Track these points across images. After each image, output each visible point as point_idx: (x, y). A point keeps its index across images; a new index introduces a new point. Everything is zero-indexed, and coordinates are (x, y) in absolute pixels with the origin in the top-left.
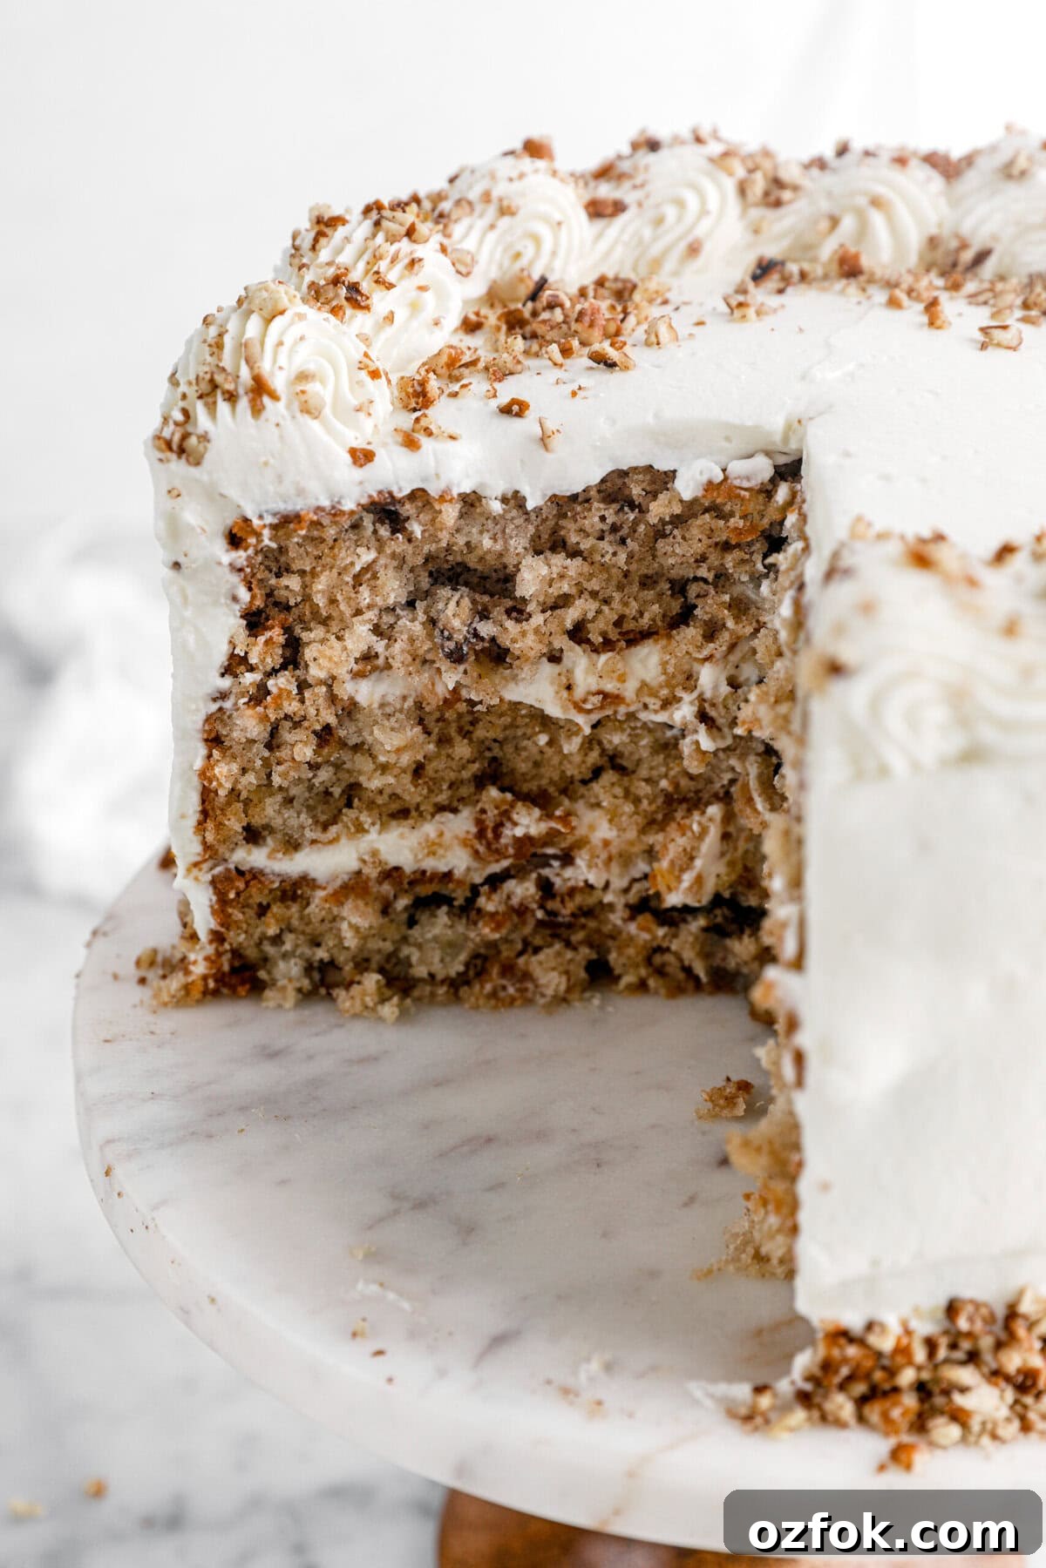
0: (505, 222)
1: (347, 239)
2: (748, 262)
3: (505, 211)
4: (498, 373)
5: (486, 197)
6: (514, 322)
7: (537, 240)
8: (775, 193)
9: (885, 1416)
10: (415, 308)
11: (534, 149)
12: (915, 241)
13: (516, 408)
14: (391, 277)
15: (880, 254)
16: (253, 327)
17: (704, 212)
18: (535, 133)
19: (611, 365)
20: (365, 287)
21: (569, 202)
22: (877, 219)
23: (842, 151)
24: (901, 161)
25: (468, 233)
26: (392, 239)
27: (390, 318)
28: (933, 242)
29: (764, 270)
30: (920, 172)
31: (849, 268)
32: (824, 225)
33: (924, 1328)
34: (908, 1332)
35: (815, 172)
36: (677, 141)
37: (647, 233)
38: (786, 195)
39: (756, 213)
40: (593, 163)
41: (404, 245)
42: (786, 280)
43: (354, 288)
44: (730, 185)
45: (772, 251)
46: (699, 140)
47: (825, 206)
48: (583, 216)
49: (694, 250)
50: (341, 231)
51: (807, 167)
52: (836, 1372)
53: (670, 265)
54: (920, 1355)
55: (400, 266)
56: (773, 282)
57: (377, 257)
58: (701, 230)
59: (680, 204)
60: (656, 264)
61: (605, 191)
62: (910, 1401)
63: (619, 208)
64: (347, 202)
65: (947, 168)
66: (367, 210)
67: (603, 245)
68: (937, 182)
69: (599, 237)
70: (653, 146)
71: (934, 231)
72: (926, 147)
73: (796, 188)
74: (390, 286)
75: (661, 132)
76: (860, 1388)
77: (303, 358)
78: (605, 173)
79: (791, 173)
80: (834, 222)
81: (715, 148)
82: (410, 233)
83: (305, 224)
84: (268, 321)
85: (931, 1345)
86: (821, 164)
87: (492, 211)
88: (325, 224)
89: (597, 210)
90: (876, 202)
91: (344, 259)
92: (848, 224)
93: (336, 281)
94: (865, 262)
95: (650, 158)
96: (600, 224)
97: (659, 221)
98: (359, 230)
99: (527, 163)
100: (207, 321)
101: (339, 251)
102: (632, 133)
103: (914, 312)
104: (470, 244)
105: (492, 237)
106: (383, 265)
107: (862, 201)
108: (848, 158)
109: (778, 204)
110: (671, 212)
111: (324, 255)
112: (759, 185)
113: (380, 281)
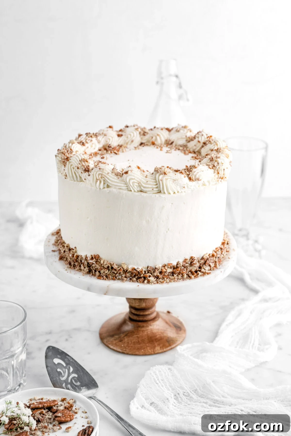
0: (105, 137)
1: (83, 137)
2: (139, 143)
3: (105, 135)
4: (102, 155)
5: (103, 133)
6: (105, 149)
7: (110, 139)
8: (144, 134)
9: (140, 281)
10: (92, 146)
11: (110, 127)
12: (163, 140)
13: (103, 158)
14: (88, 142)
15: (159, 142)
16: (70, 144)
17: (134, 136)
18: (111, 125)
19: (116, 154)
20: (85, 143)
21: (115, 134)
22: (158, 137)
23: (155, 127)
24: (162, 129)
25: (100, 138)
26: (89, 137)
27: (88, 147)
28: (166, 140)
29: (141, 144)
30: (165, 131)
31: (153, 144)
32: (151, 138)
33: (144, 270)
34: (142, 270)
35: (151, 131)
36: (131, 126)
37: (126, 139)
38: (146, 134)
39: (142, 136)
40: (119, 129)
41: (90, 138)
42: (145, 145)
43: (83, 143)
44: (138, 133)
45: (143, 142)
46: (134, 126)
47: (151, 135)
48: (117, 136)
49: (132, 141)
50: (82, 136)
51: (149, 130)
52: (133, 274)
53: (129, 143)
54: (144, 273)
55: (90, 141)
56: (143, 145)
57: (86, 139)
58: (134, 138)
59: (131, 135)
60: (127, 144)
61: (120, 133)
62: (143, 278)
63: (122, 135)
64: (83, 133)
65: (169, 130)
66: (86, 134)
67: (120, 141)
68: (167, 132)
69: (119, 140)
70: (127, 127)
71: (166, 139)
72: (166, 127)
73: (147, 133)
74: (88, 143)
75: (128, 125)
76: (136, 277)
77: (77, 149)
78: (121, 130)
79: (147, 131)
80: (152, 137)
81: (136, 127)
82: (91, 137)
83: (77, 136)
84: (72, 144)
85: (145, 272)
86: (151, 129)
87: (103, 135)
88: (80, 135)
89: (119, 136)
90: (158, 135)
91: (82, 139)
92: (154, 138)
93: (81, 142)
94: (155, 143)
95: (127, 129)
96: (119, 138)
97: (127, 137)
98: (84, 136)
99: (109, 129)
100: (64, 144)
101: (81, 138)
102: (125, 125)
103: (159, 149)
104: (100, 139)
105: (103, 139)
106: (87, 141)
107: (156, 135)
108: (155, 129)
109: (145, 135)
110: (129, 136)
111: (79, 139)
112: (142, 132)
113: (87, 143)
